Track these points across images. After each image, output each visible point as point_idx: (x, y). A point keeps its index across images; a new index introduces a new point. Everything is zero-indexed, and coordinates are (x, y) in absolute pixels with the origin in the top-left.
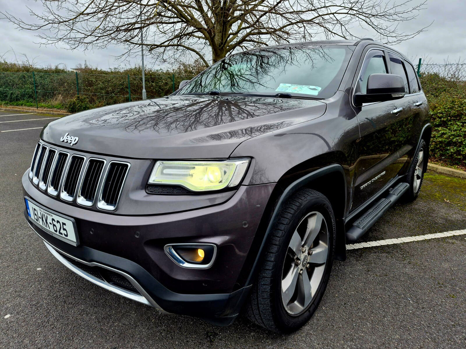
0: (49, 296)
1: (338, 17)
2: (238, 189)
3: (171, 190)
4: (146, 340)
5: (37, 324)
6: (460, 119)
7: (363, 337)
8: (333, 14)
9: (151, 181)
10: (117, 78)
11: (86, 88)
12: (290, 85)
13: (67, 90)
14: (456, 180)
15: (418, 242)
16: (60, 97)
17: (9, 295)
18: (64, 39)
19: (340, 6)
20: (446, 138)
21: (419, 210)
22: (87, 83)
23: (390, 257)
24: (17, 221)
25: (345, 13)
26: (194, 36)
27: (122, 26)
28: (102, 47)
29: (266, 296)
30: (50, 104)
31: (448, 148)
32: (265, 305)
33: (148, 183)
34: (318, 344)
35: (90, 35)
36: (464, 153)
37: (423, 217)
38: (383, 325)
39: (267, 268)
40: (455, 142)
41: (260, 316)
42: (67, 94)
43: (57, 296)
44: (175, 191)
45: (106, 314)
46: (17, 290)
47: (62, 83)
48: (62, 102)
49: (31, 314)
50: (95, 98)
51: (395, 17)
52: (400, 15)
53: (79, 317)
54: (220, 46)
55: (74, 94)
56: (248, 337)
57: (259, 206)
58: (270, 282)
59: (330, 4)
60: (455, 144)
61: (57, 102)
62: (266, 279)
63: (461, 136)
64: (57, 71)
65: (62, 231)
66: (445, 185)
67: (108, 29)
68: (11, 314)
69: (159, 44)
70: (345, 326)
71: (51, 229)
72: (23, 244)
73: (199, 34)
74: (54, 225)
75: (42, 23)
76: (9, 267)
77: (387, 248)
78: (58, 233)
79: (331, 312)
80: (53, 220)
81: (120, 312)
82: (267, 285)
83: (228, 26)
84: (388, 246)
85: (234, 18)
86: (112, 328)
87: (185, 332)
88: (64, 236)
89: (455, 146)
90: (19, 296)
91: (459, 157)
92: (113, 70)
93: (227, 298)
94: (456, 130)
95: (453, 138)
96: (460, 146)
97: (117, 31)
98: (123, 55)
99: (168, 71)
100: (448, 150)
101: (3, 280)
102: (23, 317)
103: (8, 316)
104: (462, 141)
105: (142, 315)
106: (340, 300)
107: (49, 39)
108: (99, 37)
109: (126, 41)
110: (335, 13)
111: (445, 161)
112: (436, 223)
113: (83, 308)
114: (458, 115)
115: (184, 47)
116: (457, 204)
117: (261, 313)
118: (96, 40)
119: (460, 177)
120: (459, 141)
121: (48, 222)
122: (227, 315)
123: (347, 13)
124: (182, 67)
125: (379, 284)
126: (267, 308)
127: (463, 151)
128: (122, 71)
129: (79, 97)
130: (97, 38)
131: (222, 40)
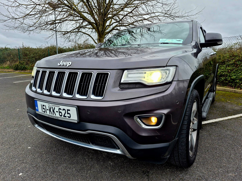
0: (41, 161)
1: (159, 17)
2: (172, 83)
3: (134, 86)
4: (110, 178)
5: (41, 176)
6: (224, 64)
7: (226, 165)
8: (157, 16)
9: (122, 81)
10: (41, 52)
11: (24, 57)
12: (166, 39)
13: (12, 58)
14: (227, 92)
15: (226, 120)
16: (8, 63)
17: (16, 162)
18: (19, 27)
19: (161, 12)
20: (219, 73)
21: (218, 106)
22: (24, 54)
23: (217, 128)
24: (5, 124)
25: (163, 16)
26: (86, 28)
27: (49, 22)
28: (38, 33)
29: (183, 145)
30: (2, 66)
31: (221, 78)
32: (183, 150)
33: (121, 83)
34: (205, 171)
35: (32, 26)
36: (229, 80)
37: (222, 109)
38: (232, 159)
39: (184, 128)
40: (224, 75)
41: (179, 157)
42: (13, 60)
43: (46, 161)
44: (137, 86)
45: (81, 167)
46: (21, 159)
47: (9, 55)
48: (9, 65)
49: (35, 171)
50: (29, 63)
51: (187, 17)
52: (190, 17)
53: (65, 170)
54: (102, 32)
55: (17, 60)
56: (166, 171)
57: (183, 92)
58: (185, 136)
59: (156, 11)
60: (224, 76)
61: (7, 65)
62: (183, 135)
63: (226, 72)
64: (6, 49)
65: (66, 115)
66: (223, 95)
67: (42, 23)
68: (22, 173)
69: (69, 31)
70: (214, 161)
71: (57, 115)
72: (14, 135)
73: (90, 26)
74: (60, 112)
75: (6, 18)
76: (10, 148)
77: (213, 124)
78: (63, 117)
79: (203, 155)
80: (60, 109)
81: (89, 165)
82: (184, 138)
83: (105, 22)
84: (213, 123)
85: (108, 18)
86: (88, 174)
87: (131, 172)
88: (67, 118)
89: (224, 77)
90: (23, 163)
91: (227, 82)
92: (38, 48)
93: (168, 145)
94: (223, 69)
95: (223, 73)
96: (227, 77)
97: (46, 24)
98: (50, 37)
99: (69, 47)
100: (220, 79)
101: (9, 155)
102: (30, 174)
103: (21, 174)
104: (227, 74)
105: (102, 166)
106: (205, 149)
107: (11, 27)
108: (37, 27)
109: (51, 29)
110: (158, 16)
111: (220, 84)
112: (229, 111)
113: (65, 166)
114: (223, 62)
115: (83, 32)
116: (234, 103)
117: (179, 155)
118: (35, 29)
119: (228, 91)
120: (226, 74)
121: (55, 111)
122: (165, 157)
123: (164, 16)
124: (77, 45)
125: (219, 140)
126: (184, 151)
127: (228, 79)
128: (43, 48)
129: (20, 62)
130: (36, 28)
131: (103, 29)
